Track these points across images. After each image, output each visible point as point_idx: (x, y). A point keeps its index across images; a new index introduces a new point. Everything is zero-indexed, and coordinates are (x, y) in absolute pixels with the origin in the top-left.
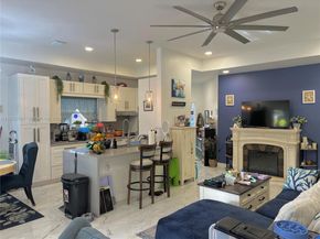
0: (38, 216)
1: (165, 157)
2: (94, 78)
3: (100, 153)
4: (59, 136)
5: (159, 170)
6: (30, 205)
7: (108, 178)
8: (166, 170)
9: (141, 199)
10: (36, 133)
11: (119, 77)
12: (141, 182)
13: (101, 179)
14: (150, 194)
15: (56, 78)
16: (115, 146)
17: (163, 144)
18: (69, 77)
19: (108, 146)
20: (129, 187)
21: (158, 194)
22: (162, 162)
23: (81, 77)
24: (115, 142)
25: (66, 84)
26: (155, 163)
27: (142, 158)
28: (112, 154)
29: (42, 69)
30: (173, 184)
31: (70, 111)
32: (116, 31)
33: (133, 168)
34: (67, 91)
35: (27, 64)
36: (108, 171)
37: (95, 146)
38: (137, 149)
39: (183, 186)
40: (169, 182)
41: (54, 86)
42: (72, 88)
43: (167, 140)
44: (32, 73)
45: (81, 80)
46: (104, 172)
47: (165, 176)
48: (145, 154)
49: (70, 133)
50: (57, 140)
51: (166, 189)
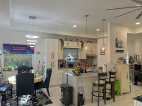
1: (112, 80)
2: (77, 39)
3: (78, 75)
4: (62, 65)
5: (108, 86)
6: (48, 96)
7: (82, 88)
8: (112, 87)
9: (98, 101)
10: (52, 64)
11: (88, 39)
12: (99, 92)
13: (78, 88)
14: (103, 99)
15: (61, 40)
16: (86, 72)
17: (111, 73)
18: (66, 39)
19: (82, 72)
20: (92, 93)
21: (108, 99)
22: (110, 82)
23: (71, 39)
24: (86, 70)
25: (65, 42)
26: (106, 82)
27: (99, 80)
28: (84, 77)
29: (55, 36)
30: (116, 94)
31: (66, 54)
32: (87, 16)
33: (94, 85)
34: (65, 46)
35: (50, 34)
37: (76, 72)
38: (96, 74)
39: (122, 96)
40: (114, 93)
41: (60, 44)
42: (68, 44)
43: (113, 71)
44: (51, 38)
45: (71, 41)
46: (80, 85)
47: (112, 89)
48: (101, 78)
49: (66, 64)
50: (61, 67)
51: (113, 97)
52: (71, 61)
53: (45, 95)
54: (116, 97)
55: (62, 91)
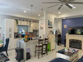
0: (9, 60)
1: (46, 43)
2: (27, 20)
3: (27, 42)
5: (44, 47)
6: (7, 56)
7: (29, 49)
8: (46, 47)
9: (39, 55)
11: (33, 20)
12: (39, 50)
13: (27, 49)
14: (42, 54)
15: (16, 20)
16: (32, 39)
17: (46, 39)
18: (20, 20)
19: (29, 39)
20: (35, 52)
21: (44, 54)
22: (45, 44)
24: (32, 38)
25: (19, 22)
26: (43, 45)
27: (39, 43)
28: (31, 42)
29: (12, 17)
31: (20, 29)
32: (32, 6)
33: (36, 46)
34: (19, 24)
35: (8, 16)
36: (29, 47)
37: (26, 39)
38: (38, 41)
39: (51, 52)
40: (47, 50)
41: (16, 22)
42: (21, 23)
43: (47, 38)
44: (9, 18)
45: (23, 21)
48: (40, 42)
49: (20, 35)
50: (16, 37)
52: (24, 33)
53: (5, 56)
54: (48, 52)
55: (16, 52)
